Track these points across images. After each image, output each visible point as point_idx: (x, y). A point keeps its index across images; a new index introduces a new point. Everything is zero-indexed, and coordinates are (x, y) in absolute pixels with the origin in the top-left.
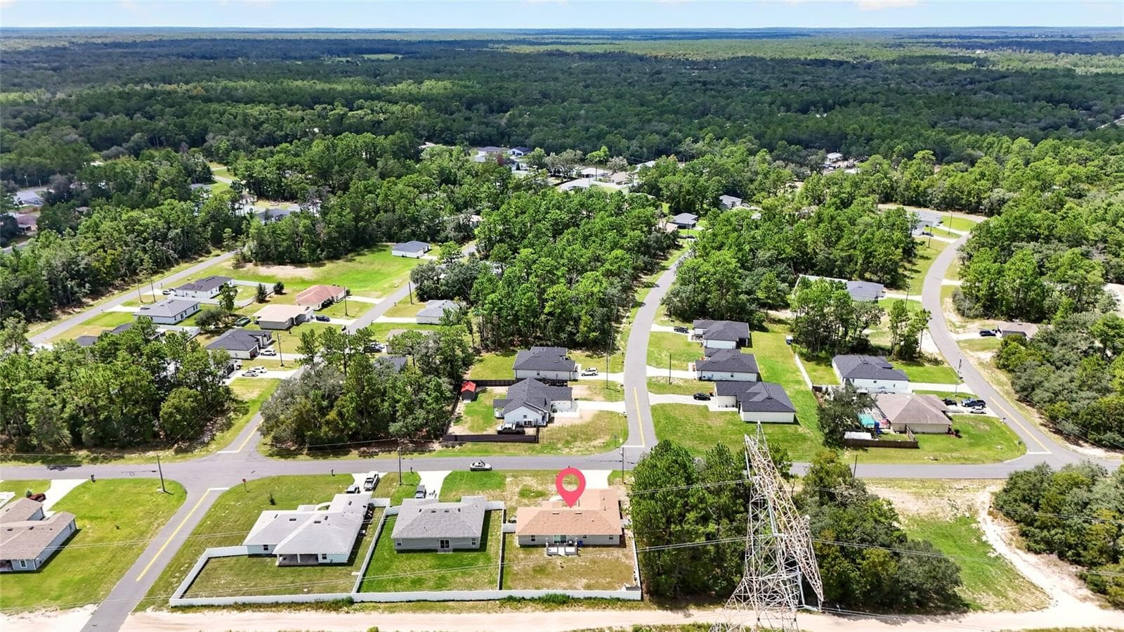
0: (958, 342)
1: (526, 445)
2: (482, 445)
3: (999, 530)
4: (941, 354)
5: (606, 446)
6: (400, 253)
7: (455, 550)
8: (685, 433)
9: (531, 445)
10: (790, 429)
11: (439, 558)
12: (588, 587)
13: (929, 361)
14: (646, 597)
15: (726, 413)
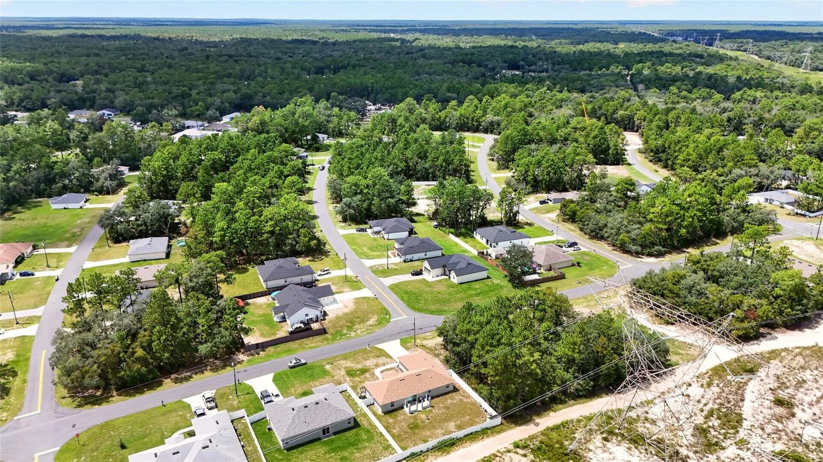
0: (530, 210)
1: (319, 338)
2: (281, 347)
3: (642, 315)
4: (526, 219)
5: (379, 323)
6: (62, 206)
7: (335, 434)
8: (426, 300)
9: (323, 337)
10: (488, 282)
11: (325, 443)
12: (459, 428)
13: (525, 224)
14: (504, 421)
15: (440, 281)
